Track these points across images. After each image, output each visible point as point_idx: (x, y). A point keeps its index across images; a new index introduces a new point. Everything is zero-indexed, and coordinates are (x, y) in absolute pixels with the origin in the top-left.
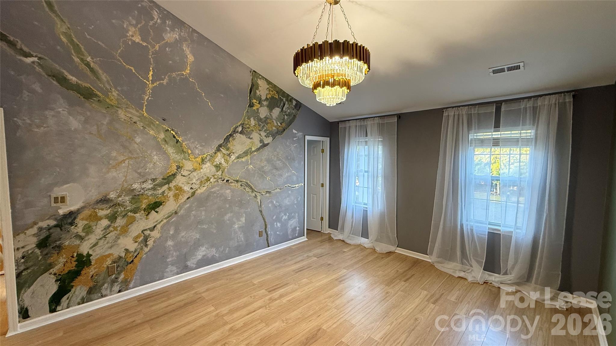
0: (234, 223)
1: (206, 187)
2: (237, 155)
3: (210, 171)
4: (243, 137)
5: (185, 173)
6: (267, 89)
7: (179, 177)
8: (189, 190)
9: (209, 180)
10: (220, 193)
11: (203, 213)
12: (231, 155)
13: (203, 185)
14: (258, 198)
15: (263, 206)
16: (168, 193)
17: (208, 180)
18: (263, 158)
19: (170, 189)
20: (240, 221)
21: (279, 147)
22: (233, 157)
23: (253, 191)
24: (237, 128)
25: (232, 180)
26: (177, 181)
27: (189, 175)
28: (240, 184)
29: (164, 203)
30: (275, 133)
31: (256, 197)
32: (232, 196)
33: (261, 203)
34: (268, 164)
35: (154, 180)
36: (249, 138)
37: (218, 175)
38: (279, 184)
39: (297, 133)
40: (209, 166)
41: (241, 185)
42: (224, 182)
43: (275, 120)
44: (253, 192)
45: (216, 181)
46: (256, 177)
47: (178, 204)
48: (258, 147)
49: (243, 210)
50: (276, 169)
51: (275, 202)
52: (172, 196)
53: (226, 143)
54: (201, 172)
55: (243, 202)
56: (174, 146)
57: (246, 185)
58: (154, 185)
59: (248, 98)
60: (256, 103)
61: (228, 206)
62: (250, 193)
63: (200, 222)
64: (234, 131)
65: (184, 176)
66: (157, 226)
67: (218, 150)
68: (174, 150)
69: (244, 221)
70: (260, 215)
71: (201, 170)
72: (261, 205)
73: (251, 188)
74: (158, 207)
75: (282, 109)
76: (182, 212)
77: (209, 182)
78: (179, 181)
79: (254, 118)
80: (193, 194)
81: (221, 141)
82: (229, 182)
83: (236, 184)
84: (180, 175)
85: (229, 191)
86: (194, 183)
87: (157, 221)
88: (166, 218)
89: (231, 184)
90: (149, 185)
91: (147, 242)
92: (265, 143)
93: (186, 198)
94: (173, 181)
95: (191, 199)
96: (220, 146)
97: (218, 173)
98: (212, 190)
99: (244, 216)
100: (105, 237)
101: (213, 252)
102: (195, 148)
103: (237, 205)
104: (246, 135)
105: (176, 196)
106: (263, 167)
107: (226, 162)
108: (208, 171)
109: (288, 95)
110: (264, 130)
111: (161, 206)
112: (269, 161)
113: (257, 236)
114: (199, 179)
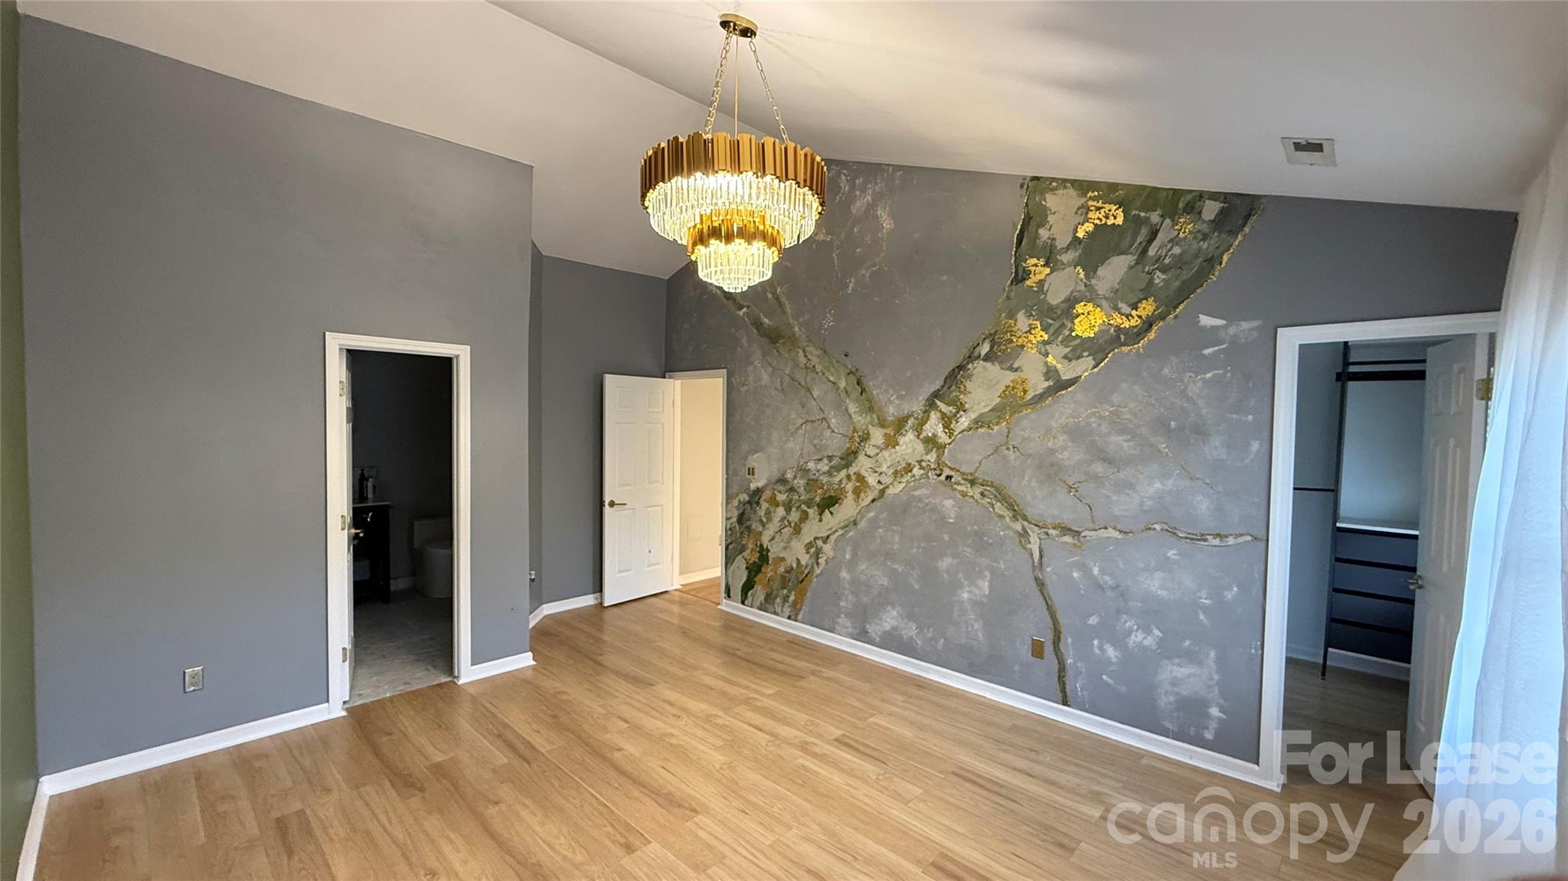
0: (961, 586)
1: (904, 485)
2: (973, 416)
3: (914, 450)
4: (993, 369)
5: (871, 451)
6: (1079, 208)
7: (861, 457)
8: (875, 484)
9: (911, 471)
10: (930, 502)
11: (897, 539)
12: (958, 416)
13: (898, 479)
14: (1031, 540)
15: (1049, 569)
16: (847, 484)
17: (909, 468)
18: (1053, 424)
19: (848, 477)
20: (977, 586)
21: (1124, 386)
22: (964, 421)
23: (1017, 514)
24: (978, 349)
25: (960, 479)
26: (859, 465)
27: (877, 454)
28: (979, 490)
29: (840, 501)
30: (1106, 342)
31: (1024, 534)
32: (956, 517)
33: (1041, 556)
34: (1073, 442)
35: (830, 458)
36: (1011, 369)
37: (929, 461)
38: (1117, 513)
39: (1225, 327)
40: (911, 440)
41: (982, 494)
42: (940, 478)
43: (1106, 299)
44: (1015, 518)
45: (923, 474)
46: (1027, 478)
47: (859, 508)
48: (1038, 393)
49: (984, 561)
50: (1108, 461)
51: (1096, 571)
52: (851, 490)
53: (949, 388)
54: (896, 452)
55: (985, 539)
56: (857, 401)
57: (996, 496)
58: (831, 467)
59: (1013, 261)
60: (1036, 265)
61: (946, 537)
62: (1008, 519)
63: (889, 555)
64: (970, 357)
65: (869, 457)
66: (831, 537)
67: (931, 404)
68: (857, 407)
69: (987, 591)
70: (1039, 593)
71: (897, 447)
72: (1041, 563)
73: (1011, 507)
74: (834, 505)
75: (1145, 251)
76: (862, 524)
77: (909, 474)
78: (862, 465)
79: (1027, 311)
80: (882, 492)
81: (937, 384)
82: (953, 480)
83: (969, 490)
84: (864, 453)
85: (951, 501)
86: (884, 472)
87: (831, 529)
88: (842, 528)
89: (955, 486)
90: (824, 467)
91: (818, 558)
92: (1064, 378)
93: (870, 499)
94: (853, 464)
95: (878, 504)
96: (936, 395)
97: (928, 457)
98: (916, 493)
99: (986, 576)
100: (780, 531)
101: (910, 631)
102: (888, 403)
103: (969, 541)
104: (1001, 363)
105: (857, 492)
106: (1052, 451)
107: (946, 433)
108: (910, 451)
109: (1177, 193)
110: (1061, 337)
111: (837, 505)
112: (1076, 433)
113: (1026, 651)
114: (892, 465)
